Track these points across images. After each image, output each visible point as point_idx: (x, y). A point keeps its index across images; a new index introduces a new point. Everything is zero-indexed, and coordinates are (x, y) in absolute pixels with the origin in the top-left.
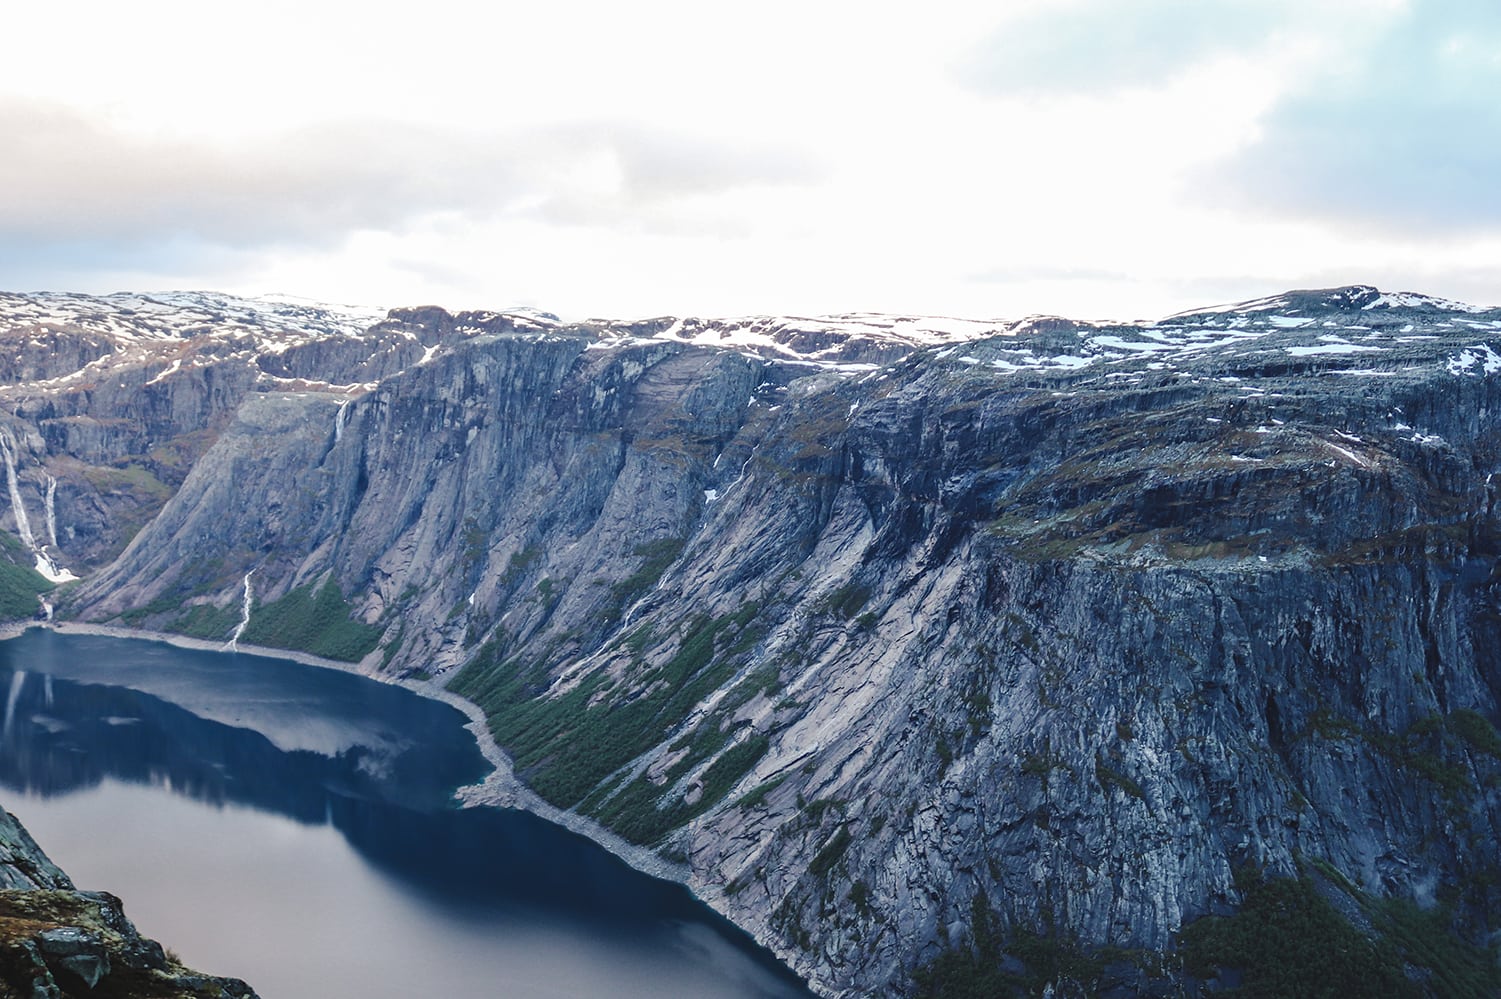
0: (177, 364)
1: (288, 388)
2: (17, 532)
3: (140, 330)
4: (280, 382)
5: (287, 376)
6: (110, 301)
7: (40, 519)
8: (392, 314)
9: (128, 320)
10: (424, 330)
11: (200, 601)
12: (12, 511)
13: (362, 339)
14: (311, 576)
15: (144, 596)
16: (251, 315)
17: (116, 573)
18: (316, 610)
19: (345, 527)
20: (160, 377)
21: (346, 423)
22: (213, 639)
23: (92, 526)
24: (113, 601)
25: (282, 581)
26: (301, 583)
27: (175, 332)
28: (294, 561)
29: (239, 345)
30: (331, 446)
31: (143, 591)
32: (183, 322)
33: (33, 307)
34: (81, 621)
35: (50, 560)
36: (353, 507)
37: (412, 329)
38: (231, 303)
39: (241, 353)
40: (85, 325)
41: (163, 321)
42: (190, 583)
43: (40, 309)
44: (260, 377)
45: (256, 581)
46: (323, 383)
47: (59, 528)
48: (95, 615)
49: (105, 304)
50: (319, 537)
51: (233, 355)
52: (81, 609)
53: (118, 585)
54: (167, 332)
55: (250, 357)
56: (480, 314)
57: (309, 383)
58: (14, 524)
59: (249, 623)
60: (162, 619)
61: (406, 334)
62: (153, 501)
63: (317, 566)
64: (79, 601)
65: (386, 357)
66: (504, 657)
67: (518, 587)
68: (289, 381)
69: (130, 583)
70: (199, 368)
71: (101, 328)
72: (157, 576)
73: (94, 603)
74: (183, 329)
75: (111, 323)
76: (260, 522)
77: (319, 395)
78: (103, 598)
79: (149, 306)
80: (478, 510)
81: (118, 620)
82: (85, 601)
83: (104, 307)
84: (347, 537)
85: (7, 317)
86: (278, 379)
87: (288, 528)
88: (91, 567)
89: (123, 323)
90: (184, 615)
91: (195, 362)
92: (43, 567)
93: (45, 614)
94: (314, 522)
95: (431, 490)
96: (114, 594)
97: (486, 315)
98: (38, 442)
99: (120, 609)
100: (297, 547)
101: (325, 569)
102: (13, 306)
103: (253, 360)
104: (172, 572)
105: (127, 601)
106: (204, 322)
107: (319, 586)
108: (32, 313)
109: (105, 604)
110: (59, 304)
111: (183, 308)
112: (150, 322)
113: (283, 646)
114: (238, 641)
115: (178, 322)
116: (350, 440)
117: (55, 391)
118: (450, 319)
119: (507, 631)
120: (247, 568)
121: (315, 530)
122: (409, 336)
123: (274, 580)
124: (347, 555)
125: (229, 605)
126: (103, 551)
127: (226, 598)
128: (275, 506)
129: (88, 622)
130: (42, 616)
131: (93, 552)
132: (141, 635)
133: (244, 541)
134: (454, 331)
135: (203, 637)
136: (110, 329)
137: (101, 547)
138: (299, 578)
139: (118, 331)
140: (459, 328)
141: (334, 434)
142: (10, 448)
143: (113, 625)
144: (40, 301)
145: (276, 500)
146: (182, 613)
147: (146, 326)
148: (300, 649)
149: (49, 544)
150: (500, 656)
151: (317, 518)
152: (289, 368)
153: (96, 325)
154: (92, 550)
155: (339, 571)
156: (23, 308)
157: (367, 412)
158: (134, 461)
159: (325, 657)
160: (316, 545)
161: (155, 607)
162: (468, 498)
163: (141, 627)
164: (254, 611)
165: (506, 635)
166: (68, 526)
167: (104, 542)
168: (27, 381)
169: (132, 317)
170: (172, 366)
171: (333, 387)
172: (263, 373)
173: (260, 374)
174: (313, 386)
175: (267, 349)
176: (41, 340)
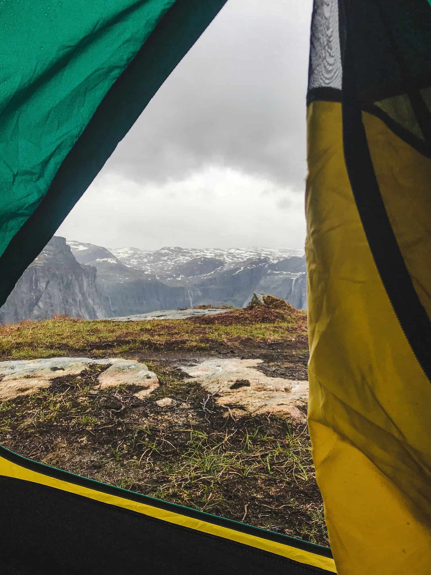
0: (242, 268)
1: (278, 274)
3: (234, 258)
5: (277, 271)
6: (226, 250)
16: (271, 253)
20: (237, 273)
21: (295, 285)
29: (262, 261)
30: (290, 293)
32: (247, 255)
33: (202, 253)
38: (265, 250)
39: (263, 264)
40: (217, 258)
41: (241, 255)
43: (204, 253)
44: (269, 272)
46: (289, 273)
51: (260, 264)
55: (266, 265)
57: (285, 273)
68: (278, 272)
70: (249, 269)
71: (222, 259)
74: (247, 257)
75: (225, 257)
77: (287, 276)
79: (237, 251)
83: (224, 252)
85: (194, 256)
86: (275, 272)
89: (229, 257)
91: (248, 267)
98: (200, 293)
102: (196, 253)
103: (266, 266)
106: (254, 255)
108: (201, 255)
110: (210, 252)
111: (248, 251)
112: (237, 256)
115: (246, 255)
116: (296, 291)
117: (205, 278)
136: (225, 259)
139: (227, 259)
141: (291, 290)
142: (191, 296)
144: (205, 251)
152: (278, 268)
153: (220, 257)
156: (199, 253)
157: (302, 282)
158: (229, 299)
168: (197, 275)
169: (232, 255)
170: (241, 269)
171: (292, 274)
172: (270, 270)
173: (269, 270)
174: (286, 274)
175: (271, 262)
176: (201, 262)
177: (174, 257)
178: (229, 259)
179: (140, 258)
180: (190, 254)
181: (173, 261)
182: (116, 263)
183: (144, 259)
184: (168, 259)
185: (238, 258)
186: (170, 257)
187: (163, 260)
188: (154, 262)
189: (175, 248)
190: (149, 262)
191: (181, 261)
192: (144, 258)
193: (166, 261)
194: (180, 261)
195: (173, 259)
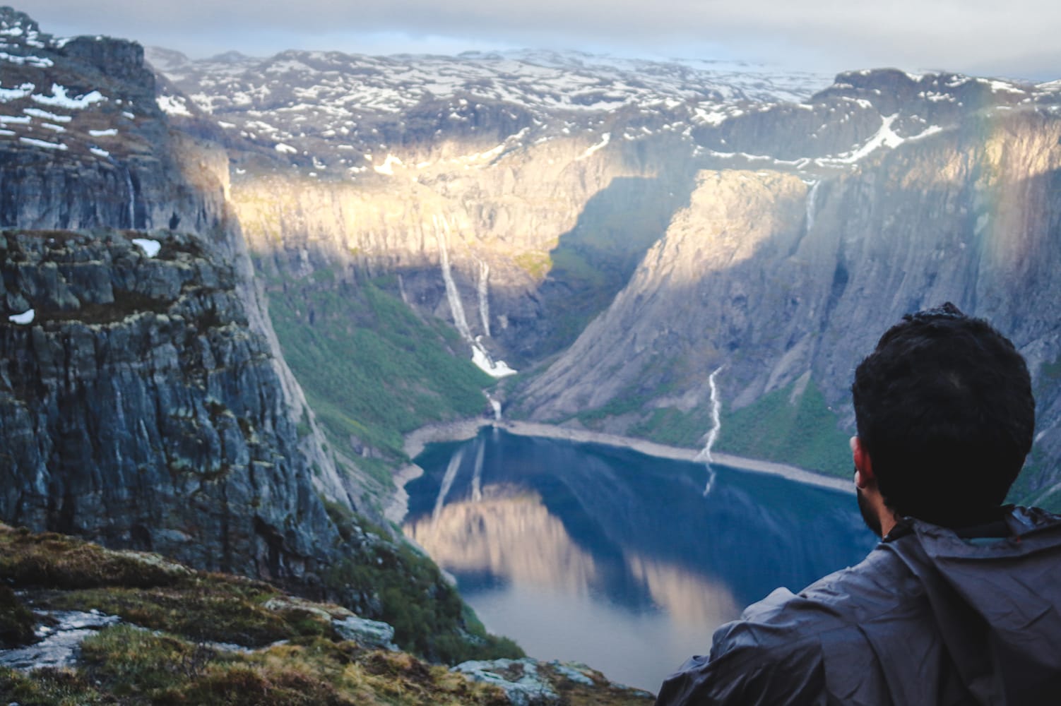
0: (606, 137)
1: (728, 163)
2: (452, 321)
3: (530, 97)
4: (718, 158)
5: (726, 150)
7: (473, 308)
8: (841, 78)
9: (514, 85)
10: (880, 97)
11: (663, 403)
12: (446, 298)
13: (810, 107)
14: (788, 379)
15: (602, 394)
17: (567, 370)
18: (799, 418)
19: (823, 325)
20: (589, 152)
21: (819, 206)
22: (684, 446)
23: (525, 315)
24: (566, 401)
25: (754, 383)
26: (775, 387)
27: (565, 98)
28: (766, 361)
29: (670, 116)
30: (803, 233)
31: (598, 390)
32: (571, 86)
34: (535, 421)
35: (486, 352)
36: (832, 303)
37: (866, 96)
39: (675, 124)
40: (474, 92)
41: (550, 86)
42: (650, 383)
44: (696, 152)
45: (722, 380)
46: (767, 158)
47: (492, 317)
48: (548, 416)
49: (480, 67)
50: (793, 336)
51: (666, 126)
52: (533, 409)
53: (570, 384)
54: (557, 98)
55: (684, 129)
56: (945, 78)
57: (751, 157)
58: (450, 312)
59: (722, 430)
60: (624, 421)
61: (859, 101)
62: (587, 289)
63: (793, 368)
64: (530, 399)
65: (839, 127)
66: (1045, 484)
67: (1052, 403)
68: (729, 155)
69: (584, 380)
70: (632, 142)
71: (491, 95)
72: (613, 374)
73: (546, 401)
74: (573, 94)
75: (500, 90)
76: (723, 318)
78: (555, 396)
80: (993, 310)
81: (574, 422)
82: (537, 399)
84: (828, 337)
86: (716, 154)
87: (757, 325)
88: (527, 359)
89: (511, 88)
90: (647, 418)
91: (627, 136)
92: (480, 359)
93: (493, 412)
94: (788, 317)
95: (930, 285)
96: (566, 393)
97: (955, 78)
99: (574, 410)
100: (768, 346)
101: (803, 371)
102: (397, 72)
103: (687, 132)
104: (630, 370)
105: (582, 400)
106: (593, 85)
107: (798, 391)
109: (558, 403)
110: (435, 68)
112: (536, 88)
113: (765, 457)
114: (713, 450)
118: (912, 83)
119: (1046, 454)
120: (713, 368)
121: (789, 328)
122: (864, 103)
123: (744, 382)
124: (829, 356)
125: (695, 409)
126: (537, 343)
127: (690, 400)
128: (739, 299)
129: (542, 422)
130: (490, 414)
131: (528, 344)
132: (602, 439)
133: (706, 337)
134: (917, 98)
135: (673, 444)
136: (501, 95)
137: (536, 339)
138: (772, 382)
139: (508, 98)
140: (922, 94)
141: (805, 220)
143: (569, 427)
145: (740, 292)
146: (643, 415)
147: (533, 92)
148: (784, 461)
149: (483, 334)
150: (1040, 483)
151: (792, 313)
152: (728, 141)
153: (485, 91)
154: (526, 341)
155: (817, 374)
159: (817, 472)
160: (790, 344)
161: (614, 408)
162: (980, 295)
163: (601, 430)
164: (724, 416)
165: (1045, 459)
166: (501, 314)
167: (539, 333)
169: (517, 81)
170: (602, 140)
171: (777, 161)
172: (699, 147)
173: (695, 148)
174: (755, 161)
175: (701, 119)
176: (461, 113)
177: (341, 89)
178: (514, 96)
179: (221, 89)
180: (381, 78)
181: (338, 102)
182: (187, 113)
183: (237, 94)
184: (322, 95)
185: (541, 95)
186: (328, 89)
187: (307, 100)
188: (274, 106)
189: (327, 55)
190: (256, 105)
191: (369, 105)
192: (236, 90)
193: (315, 102)
194: (364, 104)
195: (339, 96)
